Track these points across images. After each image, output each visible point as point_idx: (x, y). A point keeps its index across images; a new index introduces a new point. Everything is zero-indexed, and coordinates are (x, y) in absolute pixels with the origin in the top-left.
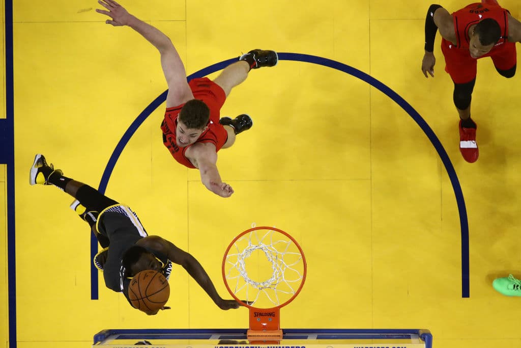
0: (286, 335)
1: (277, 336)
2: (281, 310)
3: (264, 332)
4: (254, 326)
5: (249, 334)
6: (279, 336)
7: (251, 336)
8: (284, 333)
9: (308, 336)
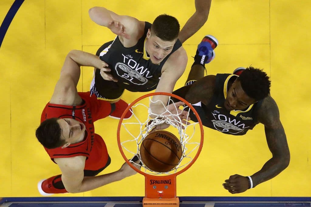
0: (183, 203)
1: (174, 204)
2: (178, 177)
3: (161, 200)
4: (150, 194)
5: (145, 202)
6: (176, 204)
7: (147, 204)
8: (181, 201)
9: (205, 204)
